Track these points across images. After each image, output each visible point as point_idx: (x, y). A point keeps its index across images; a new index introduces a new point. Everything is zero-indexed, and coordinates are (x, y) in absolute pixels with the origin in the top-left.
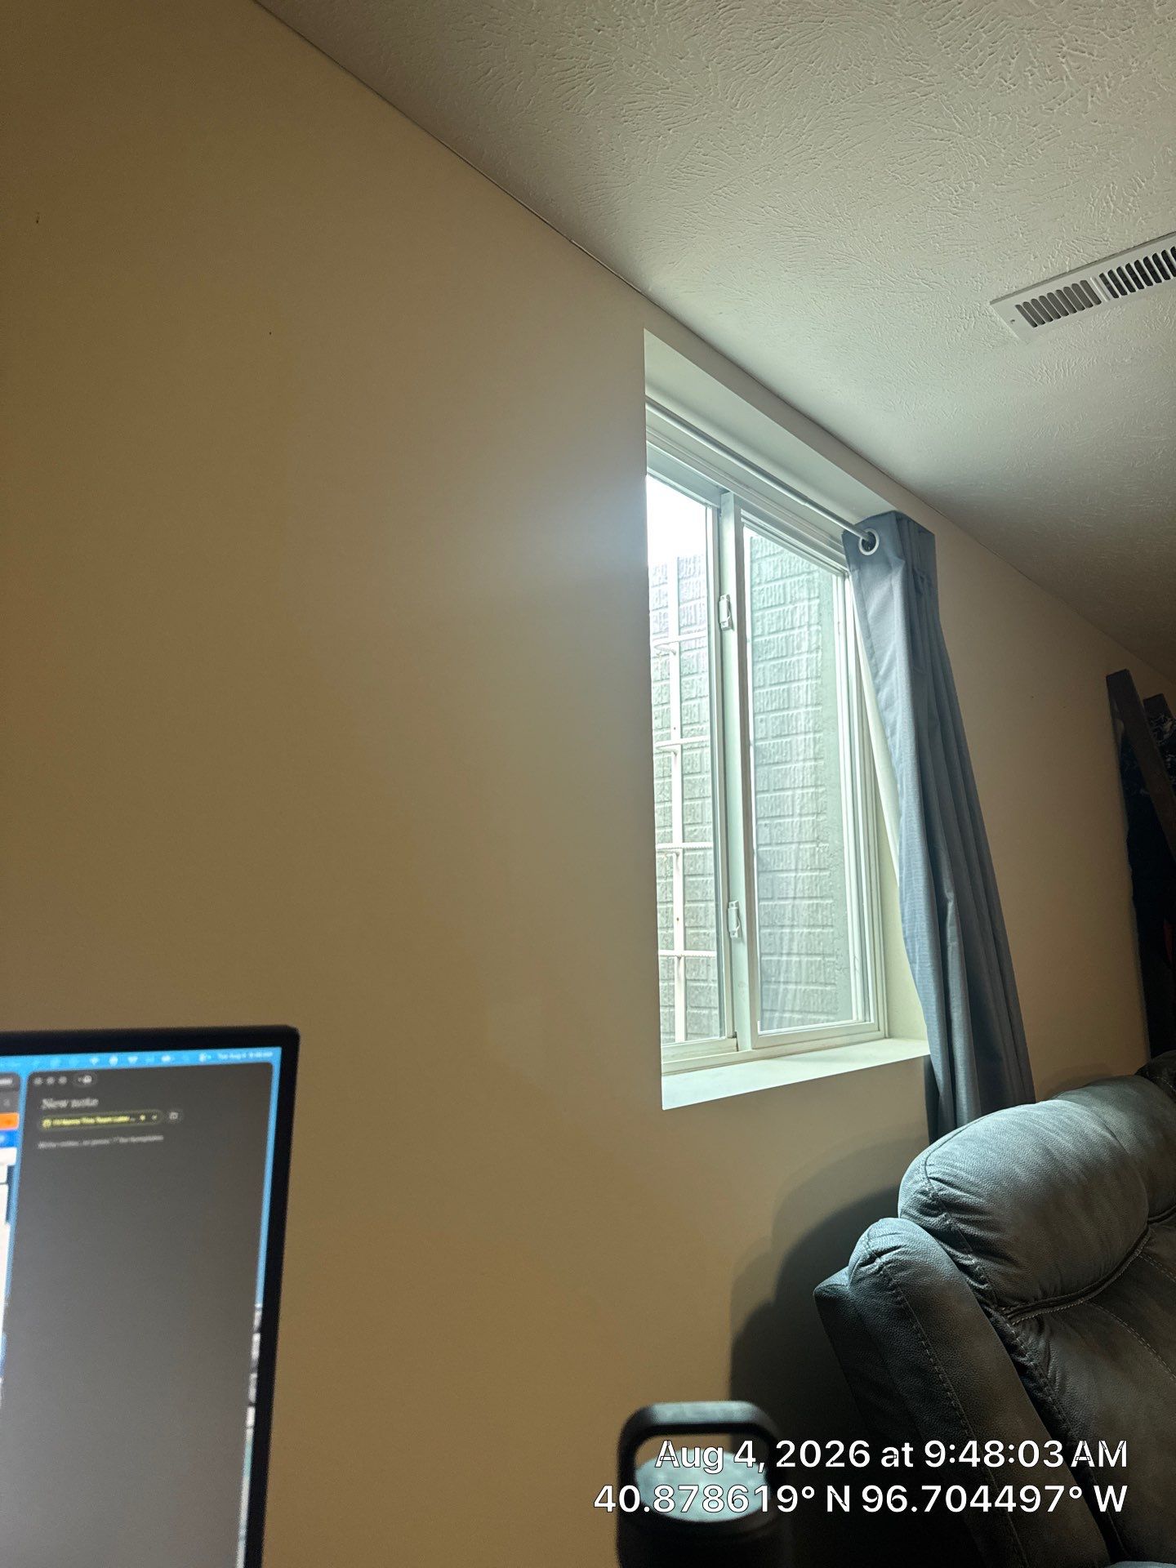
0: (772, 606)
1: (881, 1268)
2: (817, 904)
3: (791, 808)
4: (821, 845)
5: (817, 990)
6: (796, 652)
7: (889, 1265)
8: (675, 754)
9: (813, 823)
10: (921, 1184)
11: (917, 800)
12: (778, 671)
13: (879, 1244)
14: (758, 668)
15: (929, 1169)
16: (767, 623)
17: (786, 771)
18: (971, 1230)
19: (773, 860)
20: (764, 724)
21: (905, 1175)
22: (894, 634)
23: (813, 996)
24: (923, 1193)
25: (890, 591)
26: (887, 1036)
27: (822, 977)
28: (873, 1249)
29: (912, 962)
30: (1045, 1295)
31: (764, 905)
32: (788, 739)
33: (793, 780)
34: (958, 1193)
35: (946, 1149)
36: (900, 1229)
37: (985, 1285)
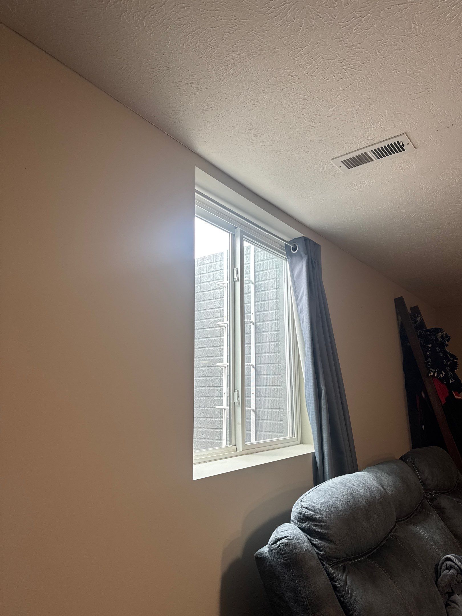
0: (262, 270)
1: (279, 546)
2: (278, 388)
3: (268, 350)
4: (280, 365)
5: (277, 423)
6: (271, 288)
7: (282, 545)
8: (225, 327)
9: (277, 356)
10: (299, 509)
11: (311, 349)
12: (264, 296)
13: (280, 535)
14: (257, 294)
15: (303, 503)
16: (260, 277)
17: (267, 335)
18: (317, 529)
19: (261, 370)
20: (258, 317)
21: (294, 506)
22: (303, 284)
23: (276, 426)
24: (300, 513)
25: (302, 267)
26: (301, 443)
27: (279, 418)
28: (277, 537)
29: (309, 414)
30: (347, 556)
31: (258, 388)
32: (268, 323)
33: (269, 339)
34: (313, 513)
35: (311, 495)
36: (290, 529)
37: (322, 552)
